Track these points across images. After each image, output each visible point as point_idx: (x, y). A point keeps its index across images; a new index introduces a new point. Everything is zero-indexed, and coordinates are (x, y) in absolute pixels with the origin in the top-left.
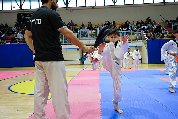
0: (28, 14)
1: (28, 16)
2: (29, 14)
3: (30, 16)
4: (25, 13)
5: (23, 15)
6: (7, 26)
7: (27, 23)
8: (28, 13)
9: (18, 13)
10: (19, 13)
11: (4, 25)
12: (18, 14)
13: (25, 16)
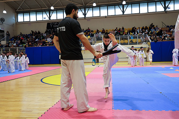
0: (55, 24)
5: (51, 24)
6: (39, 33)
7: (54, 30)
11: (37, 32)
12: (48, 24)
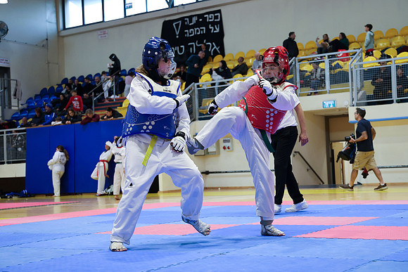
0: (191, 21)
1: (193, 27)
2: (194, 19)
3: (198, 24)
4: (182, 19)
5: (177, 26)
7: (187, 48)
8: (191, 17)
9: (162, 20)
10: (167, 19)
12: (165, 24)
13: (185, 27)
